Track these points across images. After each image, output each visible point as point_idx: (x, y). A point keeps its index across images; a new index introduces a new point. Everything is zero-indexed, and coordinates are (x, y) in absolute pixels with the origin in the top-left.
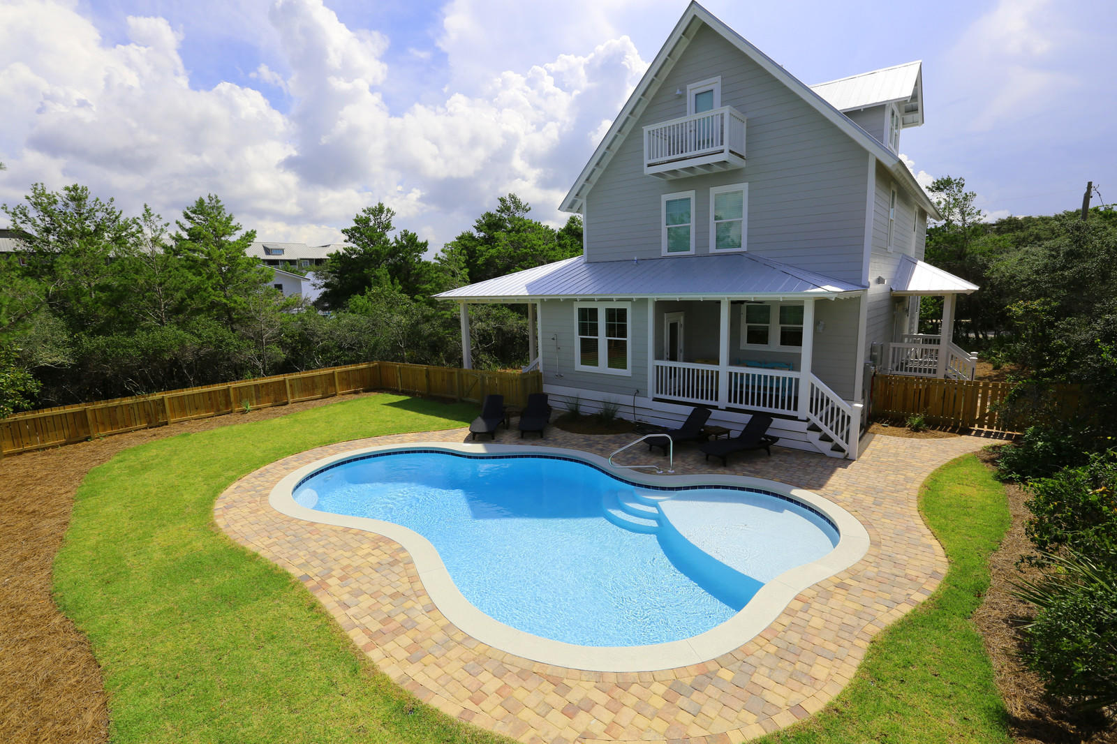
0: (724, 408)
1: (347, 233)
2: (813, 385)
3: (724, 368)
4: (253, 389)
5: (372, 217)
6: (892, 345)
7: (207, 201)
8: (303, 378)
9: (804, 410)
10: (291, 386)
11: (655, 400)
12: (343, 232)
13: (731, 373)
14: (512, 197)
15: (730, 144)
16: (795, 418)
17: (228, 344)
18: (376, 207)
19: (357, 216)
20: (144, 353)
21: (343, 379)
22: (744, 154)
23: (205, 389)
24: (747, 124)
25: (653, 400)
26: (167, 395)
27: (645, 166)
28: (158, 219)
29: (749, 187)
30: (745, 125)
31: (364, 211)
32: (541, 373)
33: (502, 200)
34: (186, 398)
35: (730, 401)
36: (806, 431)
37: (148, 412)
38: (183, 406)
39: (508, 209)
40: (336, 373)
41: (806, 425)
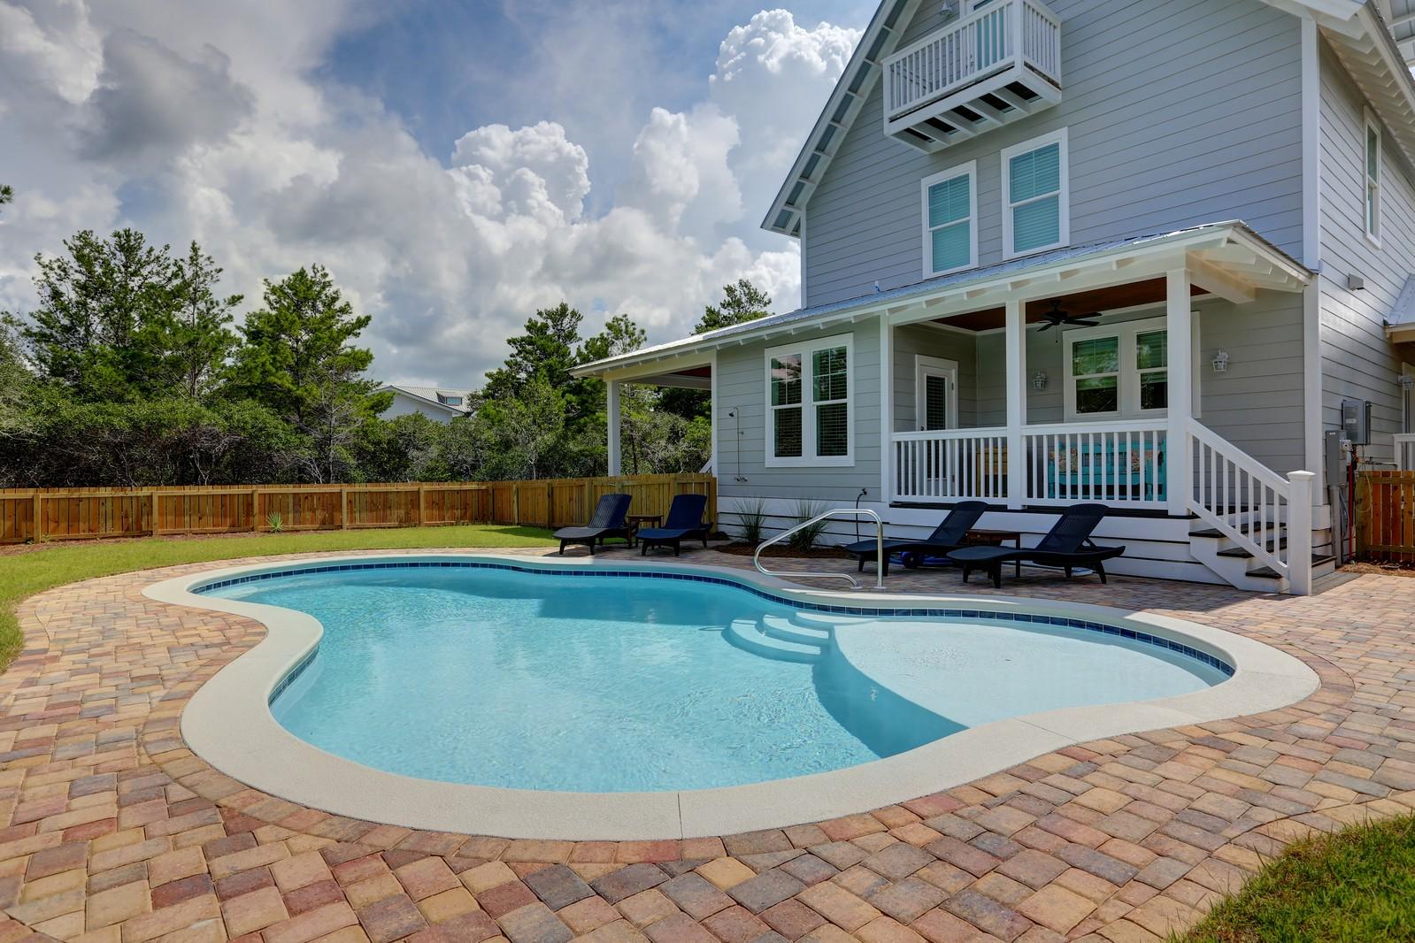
0: (1020, 508)
1: (515, 344)
2: (1196, 442)
3: (1016, 430)
4: (291, 500)
5: (550, 323)
6: (1400, 438)
7: (310, 274)
8: (371, 493)
9: (1180, 496)
10: (350, 502)
11: (895, 505)
12: (509, 342)
13: (1029, 439)
14: (743, 284)
15: (1025, 52)
16: (1163, 514)
17: (269, 435)
18: (557, 310)
19: (530, 321)
20: (136, 427)
21: (433, 502)
22: (1058, 78)
23: (218, 490)
24: (1062, 31)
25: (891, 506)
26: (156, 492)
27: (886, 121)
28: (208, 262)
29: (1069, 132)
30: (1058, 31)
31: (540, 314)
32: (715, 479)
33: (730, 290)
34: (187, 500)
35: (1030, 495)
36: (1187, 539)
37: (127, 511)
38: (179, 509)
39: (738, 303)
40: (422, 491)
41: (1186, 525)
